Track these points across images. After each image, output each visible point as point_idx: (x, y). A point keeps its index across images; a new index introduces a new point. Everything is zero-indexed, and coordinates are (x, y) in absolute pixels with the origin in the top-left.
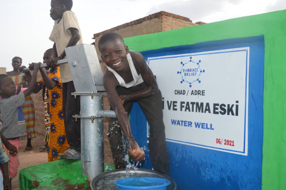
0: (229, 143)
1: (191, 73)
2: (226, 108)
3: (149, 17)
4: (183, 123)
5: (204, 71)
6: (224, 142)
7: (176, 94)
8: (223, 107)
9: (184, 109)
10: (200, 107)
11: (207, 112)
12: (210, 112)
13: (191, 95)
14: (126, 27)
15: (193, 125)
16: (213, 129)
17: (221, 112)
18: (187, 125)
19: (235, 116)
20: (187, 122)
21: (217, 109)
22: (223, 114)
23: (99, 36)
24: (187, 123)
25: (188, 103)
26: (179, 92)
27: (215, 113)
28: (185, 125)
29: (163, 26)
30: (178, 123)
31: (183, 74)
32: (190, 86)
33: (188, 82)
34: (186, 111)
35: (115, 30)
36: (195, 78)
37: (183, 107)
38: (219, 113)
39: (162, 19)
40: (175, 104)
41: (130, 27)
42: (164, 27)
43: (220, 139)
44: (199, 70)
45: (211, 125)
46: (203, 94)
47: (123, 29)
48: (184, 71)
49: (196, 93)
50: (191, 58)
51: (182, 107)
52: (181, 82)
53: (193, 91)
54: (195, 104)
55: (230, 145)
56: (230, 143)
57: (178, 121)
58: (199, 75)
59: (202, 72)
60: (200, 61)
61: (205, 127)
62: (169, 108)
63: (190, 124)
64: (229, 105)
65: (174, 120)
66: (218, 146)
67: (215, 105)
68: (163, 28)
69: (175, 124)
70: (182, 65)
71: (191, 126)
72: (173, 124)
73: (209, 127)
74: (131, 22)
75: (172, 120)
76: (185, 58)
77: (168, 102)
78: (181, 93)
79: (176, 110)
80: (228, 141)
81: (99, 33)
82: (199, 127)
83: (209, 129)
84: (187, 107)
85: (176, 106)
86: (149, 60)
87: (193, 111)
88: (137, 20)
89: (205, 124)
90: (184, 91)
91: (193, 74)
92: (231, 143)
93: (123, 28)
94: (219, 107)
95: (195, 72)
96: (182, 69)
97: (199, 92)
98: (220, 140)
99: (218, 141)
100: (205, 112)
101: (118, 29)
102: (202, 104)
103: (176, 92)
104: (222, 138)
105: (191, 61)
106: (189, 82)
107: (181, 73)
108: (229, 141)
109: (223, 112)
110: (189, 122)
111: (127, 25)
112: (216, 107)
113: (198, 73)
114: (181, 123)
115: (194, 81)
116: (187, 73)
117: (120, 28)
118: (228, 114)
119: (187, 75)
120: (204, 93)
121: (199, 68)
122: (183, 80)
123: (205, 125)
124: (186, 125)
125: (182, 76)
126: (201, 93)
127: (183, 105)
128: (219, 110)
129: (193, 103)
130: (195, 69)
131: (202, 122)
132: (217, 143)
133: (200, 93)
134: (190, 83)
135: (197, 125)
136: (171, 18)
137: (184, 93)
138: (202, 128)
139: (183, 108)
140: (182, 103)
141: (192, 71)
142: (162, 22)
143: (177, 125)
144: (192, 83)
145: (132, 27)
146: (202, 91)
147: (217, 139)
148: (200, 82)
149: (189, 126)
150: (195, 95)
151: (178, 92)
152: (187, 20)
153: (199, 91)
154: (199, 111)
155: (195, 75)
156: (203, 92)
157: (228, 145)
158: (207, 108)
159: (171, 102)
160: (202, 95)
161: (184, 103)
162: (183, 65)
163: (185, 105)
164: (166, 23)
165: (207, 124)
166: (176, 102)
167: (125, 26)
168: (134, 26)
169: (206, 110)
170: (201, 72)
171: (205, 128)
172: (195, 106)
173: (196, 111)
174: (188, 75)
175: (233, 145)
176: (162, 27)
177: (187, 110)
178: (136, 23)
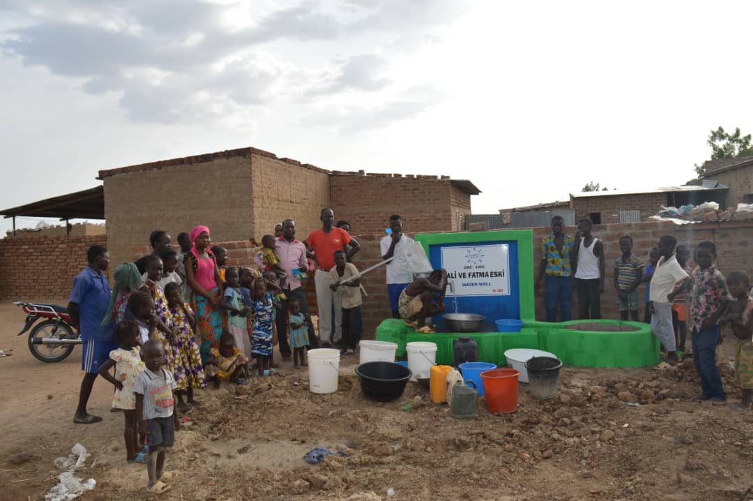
1: (475, 256)
2: (497, 274)
3: (227, 153)
6: (497, 291)
7: (464, 268)
10: (482, 275)
13: (476, 268)
17: (495, 276)
18: (474, 285)
19: (502, 278)
21: (492, 274)
23: (114, 174)
25: (474, 273)
27: (491, 277)
28: (472, 286)
29: (253, 169)
31: (469, 257)
32: (475, 264)
36: (478, 259)
39: (251, 159)
40: (465, 274)
41: (187, 166)
44: (480, 255)
45: (490, 283)
46: (484, 267)
51: (469, 275)
52: (468, 262)
57: (468, 284)
58: (480, 258)
59: (482, 256)
62: (460, 277)
64: (499, 272)
65: (465, 284)
66: (495, 293)
70: (469, 252)
71: (477, 286)
74: (188, 158)
75: (463, 284)
77: (459, 273)
78: (468, 268)
79: (465, 277)
81: (113, 170)
87: (477, 277)
88: (202, 156)
93: (171, 165)
95: (477, 256)
96: (469, 254)
101: (161, 168)
102: (483, 273)
105: (474, 250)
106: (474, 261)
107: (467, 256)
111: (179, 162)
115: (477, 261)
118: (499, 276)
122: (470, 261)
125: (469, 259)
129: (477, 273)
130: (478, 254)
133: (481, 267)
135: (481, 284)
136: (259, 156)
137: (471, 268)
138: (484, 285)
145: (192, 165)
147: (493, 290)
148: (481, 261)
152: (273, 156)
159: (462, 273)
161: (471, 273)
164: (255, 165)
165: (487, 283)
169: (486, 276)
173: (480, 277)
174: (473, 257)
177: (474, 277)
178: (200, 159)
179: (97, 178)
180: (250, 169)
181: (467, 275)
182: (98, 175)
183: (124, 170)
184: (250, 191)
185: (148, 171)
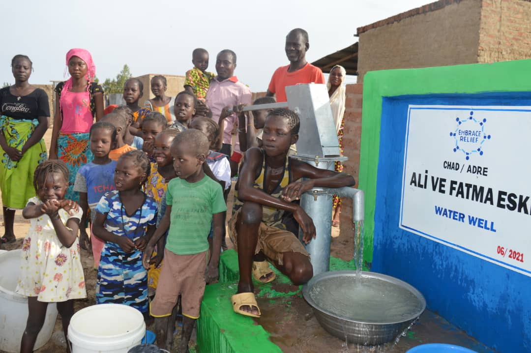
0: (515, 256)
1: (469, 137)
2: (517, 201)
4: (452, 214)
5: (489, 137)
6: (508, 253)
7: (445, 168)
8: (512, 198)
9: (455, 192)
10: (478, 193)
11: (488, 202)
12: (492, 203)
13: (467, 172)
14: (415, 17)
15: (466, 219)
16: (495, 231)
17: (508, 206)
18: (458, 218)
20: (457, 213)
21: (504, 200)
22: (512, 209)
23: (367, 30)
24: (458, 215)
25: (461, 184)
26: (450, 165)
27: (499, 205)
28: (454, 218)
29: (483, 13)
30: (445, 214)
31: (458, 137)
32: (467, 158)
33: (464, 152)
34: (457, 196)
35: (395, 21)
36: (476, 146)
37: (454, 189)
38: (506, 207)
40: (443, 183)
41: (421, 17)
42: (485, 16)
43: (503, 248)
44: (482, 135)
45: (492, 223)
46: (485, 173)
47: (408, 20)
48: (459, 132)
49: (474, 171)
50: (472, 113)
51: (452, 189)
52: (455, 150)
53: (470, 166)
54: (471, 187)
55: (518, 259)
56: (517, 256)
57: (445, 210)
58: (481, 143)
59: (487, 137)
60: (485, 120)
61: (483, 225)
62: (434, 189)
63: (462, 217)
64: (521, 197)
65: (439, 208)
66: (499, 257)
67: (501, 193)
68: (482, 17)
69: (440, 214)
70: (458, 123)
71: (463, 221)
72: (437, 213)
73: (489, 226)
74: (424, 7)
75: (436, 207)
76: (463, 112)
77: (433, 178)
78: (452, 167)
79: (443, 192)
80: (515, 252)
81: (366, 26)
82: (474, 225)
83: (488, 229)
84: (460, 190)
85: (444, 186)
86: (410, 108)
87: (467, 197)
89: (483, 220)
90: (457, 164)
91: (473, 140)
92: (519, 257)
93: (408, 17)
94: (506, 197)
95: (476, 137)
96: (458, 129)
97: (480, 170)
98: (503, 250)
99: (500, 251)
100: (485, 202)
101: (400, 20)
102: (482, 189)
103: (446, 165)
104: (507, 248)
105: (471, 118)
106: (466, 152)
107: (455, 135)
108: (517, 252)
109: (511, 205)
110: (460, 214)
111: (415, 13)
112: (503, 196)
113: (481, 138)
114: (448, 213)
115: (473, 151)
116: (464, 137)
117: (403, 18)
118: (519, 211)
119: (463, 140)
120: (487, 172)
121: (483, 131)
122: (458, 148)
123: (484, 222)
124: (456, 217)
125: (457, 141)
126: (482, 172)
127: (454, 186)
128: (506, 202)
129: (469, 186)
130: (477, 132)
131: (478, 217)
132: (499, 253)
133: (480, 172)
134: (467, 154)
135: (472, 221)
137: (457, 167)
138: (479, 226)
139: (453, 191)
140: (453, 182)
141: (471, 134)
142: (481, 7)
143: (443, 215)
144: (471, 153)
145: (425, 15)
146: (484, 168)
147: (499, 247)
148: (481, 153)
149: (460, 220)
150: (473, 173)
151: (448, 165)
153: (479, 167)
154: (477, 200)
155: (475, 141)
156: (485, 170)
157: (514, 258)
158: (489, 197)
159: (438, 179)
160: (484, 175)
161: (455, 183)
162: (460, 123)
163: (456, 186)
164: (488, 9)
165: (486, 222)
166: (445, 180)
167: (413, 14)
168: (428, 14)
169: (487, 199)
170: (485, 137)
171: (482, 227)
172: (471, 190)
173: (473, 199)
174: (465, 139)
175: (522, 261)
176: (481, 15)
177: (460, 196)
178: (432, 8)
179: (355, 35)
180: (480, 13)
181: (447, 188)
182: (356, 33)
183: (374, 26)
184: (476, 42)
185: (390, 25)
